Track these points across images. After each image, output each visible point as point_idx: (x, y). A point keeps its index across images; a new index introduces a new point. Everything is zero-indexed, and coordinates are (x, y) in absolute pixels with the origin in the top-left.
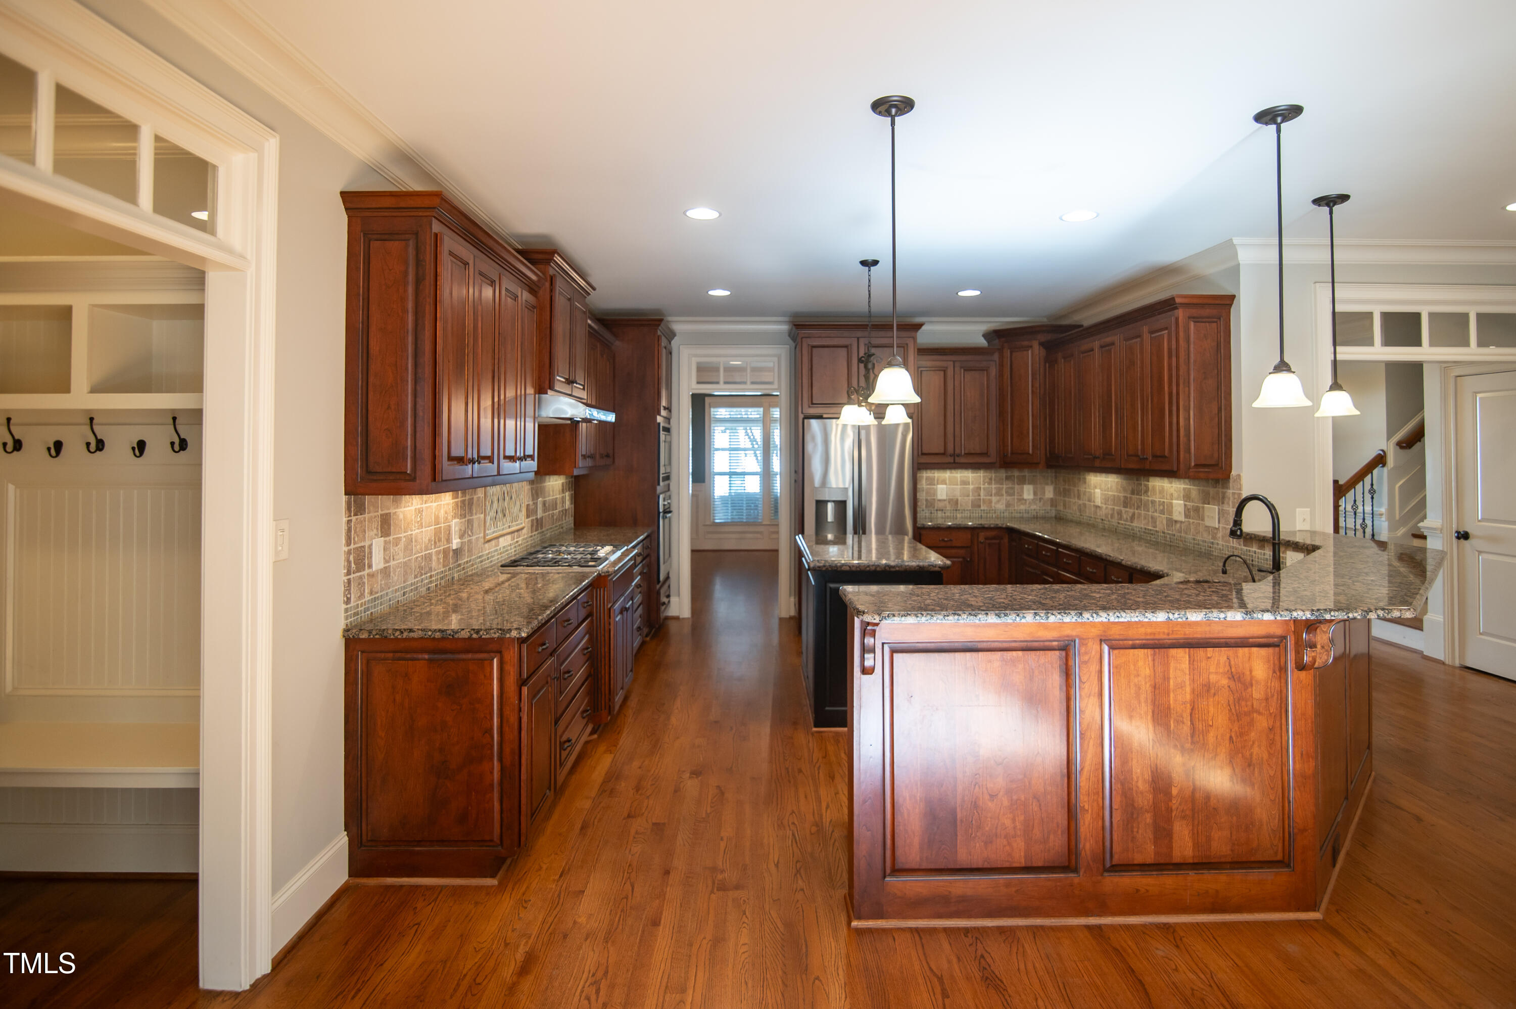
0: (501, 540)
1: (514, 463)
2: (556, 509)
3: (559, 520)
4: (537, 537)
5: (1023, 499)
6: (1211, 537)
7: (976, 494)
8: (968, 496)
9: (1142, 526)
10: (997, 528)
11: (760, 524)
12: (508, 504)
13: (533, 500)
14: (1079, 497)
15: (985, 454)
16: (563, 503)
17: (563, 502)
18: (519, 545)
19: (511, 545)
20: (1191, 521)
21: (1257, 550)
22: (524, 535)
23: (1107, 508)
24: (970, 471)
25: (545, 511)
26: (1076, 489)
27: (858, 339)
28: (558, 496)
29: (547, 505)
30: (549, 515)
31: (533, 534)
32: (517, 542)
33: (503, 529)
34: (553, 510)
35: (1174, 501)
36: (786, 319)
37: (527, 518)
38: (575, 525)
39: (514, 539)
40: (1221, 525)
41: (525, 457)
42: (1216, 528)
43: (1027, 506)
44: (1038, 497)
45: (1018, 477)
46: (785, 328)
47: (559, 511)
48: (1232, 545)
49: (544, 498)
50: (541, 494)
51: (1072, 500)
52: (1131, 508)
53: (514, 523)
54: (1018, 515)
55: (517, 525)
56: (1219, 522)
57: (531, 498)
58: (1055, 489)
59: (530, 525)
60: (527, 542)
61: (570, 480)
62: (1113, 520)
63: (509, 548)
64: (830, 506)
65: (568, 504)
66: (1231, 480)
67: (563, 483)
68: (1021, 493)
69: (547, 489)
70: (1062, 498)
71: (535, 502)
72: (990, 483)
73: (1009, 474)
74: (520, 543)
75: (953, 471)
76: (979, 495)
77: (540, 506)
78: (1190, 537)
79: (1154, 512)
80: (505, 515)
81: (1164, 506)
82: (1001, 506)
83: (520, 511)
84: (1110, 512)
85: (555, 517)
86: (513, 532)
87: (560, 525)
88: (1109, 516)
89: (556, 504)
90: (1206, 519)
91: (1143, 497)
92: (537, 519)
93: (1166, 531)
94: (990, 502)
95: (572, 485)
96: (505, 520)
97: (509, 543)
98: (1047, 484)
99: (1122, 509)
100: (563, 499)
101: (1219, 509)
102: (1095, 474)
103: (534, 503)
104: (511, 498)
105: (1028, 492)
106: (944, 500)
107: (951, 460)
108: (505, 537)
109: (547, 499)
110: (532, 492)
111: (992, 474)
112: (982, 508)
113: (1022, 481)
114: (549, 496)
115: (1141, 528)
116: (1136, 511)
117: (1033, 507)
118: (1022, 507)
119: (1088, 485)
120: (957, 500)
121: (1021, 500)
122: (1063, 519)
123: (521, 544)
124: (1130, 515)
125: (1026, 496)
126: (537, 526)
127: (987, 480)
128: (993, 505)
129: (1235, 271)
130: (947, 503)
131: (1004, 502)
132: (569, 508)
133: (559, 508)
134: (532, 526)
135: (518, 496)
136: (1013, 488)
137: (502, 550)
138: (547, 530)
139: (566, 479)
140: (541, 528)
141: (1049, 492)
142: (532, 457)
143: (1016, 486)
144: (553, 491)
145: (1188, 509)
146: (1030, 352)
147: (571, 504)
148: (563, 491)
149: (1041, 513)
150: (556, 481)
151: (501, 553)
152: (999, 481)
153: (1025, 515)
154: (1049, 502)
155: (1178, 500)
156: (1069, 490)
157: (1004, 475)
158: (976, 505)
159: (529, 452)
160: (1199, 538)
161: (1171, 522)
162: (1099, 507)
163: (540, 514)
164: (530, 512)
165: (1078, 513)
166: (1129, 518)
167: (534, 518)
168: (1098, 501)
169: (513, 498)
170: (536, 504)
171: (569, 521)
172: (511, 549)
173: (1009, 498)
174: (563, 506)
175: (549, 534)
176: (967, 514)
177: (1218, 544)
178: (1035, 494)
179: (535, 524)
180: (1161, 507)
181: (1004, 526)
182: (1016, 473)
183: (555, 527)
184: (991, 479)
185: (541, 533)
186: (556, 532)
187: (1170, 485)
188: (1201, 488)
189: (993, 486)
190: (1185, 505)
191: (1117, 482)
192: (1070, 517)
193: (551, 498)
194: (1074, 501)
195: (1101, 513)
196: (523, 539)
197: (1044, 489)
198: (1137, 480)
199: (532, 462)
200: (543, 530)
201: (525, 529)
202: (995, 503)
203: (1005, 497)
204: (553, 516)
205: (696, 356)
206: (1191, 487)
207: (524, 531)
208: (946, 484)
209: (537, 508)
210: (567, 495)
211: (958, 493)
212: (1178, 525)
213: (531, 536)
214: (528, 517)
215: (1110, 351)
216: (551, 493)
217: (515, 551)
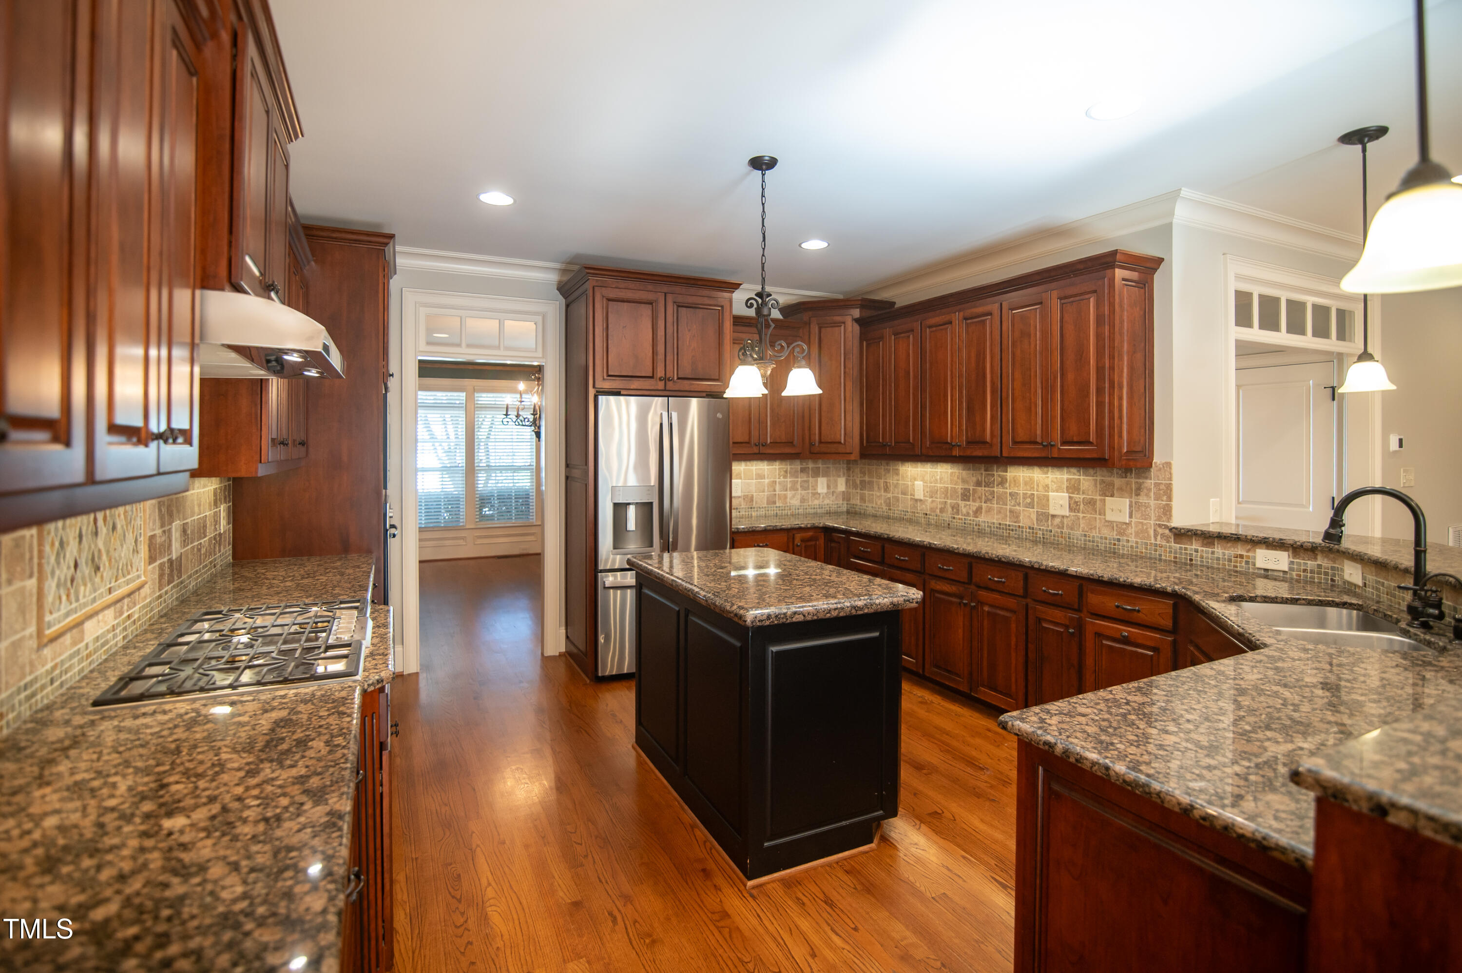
0: (89, 625)
1: (141, 449)
2: (205, 536)
3: (211, 554)
4: (171, 594)
5: (817, 493)
6: (1115, 533)
7: (772, 489)
8: (764, 492)
9: (995, 521)
10: (814, 528)
11: (463, 529)
12: (107, 543)
13: (162, 526)
14: (886, 489)
15: (790, 443)
16: (215, 525)
17: (216, 522)
18: (134, 622)
19: (114, 628)
20: (1081, 515)
21: (1200, 549)
22: (145, 598)
23: (933, 501)
24: (766, 463)
25: (184, 543)
26: (882, 481)
27: (665, 294)
28: (207, 514)
29: (189, 532)
30: (193, 548)
31: (163, 591)
32: (129, 617)
33: (94, 600)
34: (200, 538)
35: (1050, 493)
36: (557, 266)
37: (150, 563)
38: (234, 558)
39: (121, 613)
40: (1133, 520)
41: (170, 435)
42: (1126, 523)
43: (821, 500)
44: (832, 490)
45: (812, 469)
46: (553, 278)
47: (210, 539)
48: (1153, 541)
49: (184, 519)
50: (178, 511)
51: (876, 493)
52: (974, 501)
53: (122, 580)
54: (812, 511)
55: (128, 583)
56: (1131, 516)
57: (158, 523)
58: (847, 481)
59: (156, 576)
60: (151, 610)
61: (227, 484)
62: (944, 515)
63: (111, 635)
64: (632, 512)
65: (224, 525)
66: (1153, 470)
67: (215, 490)
68: (815, 487)
69: (188, 503)
70: (859, 491)
71: (166, 528)
72: (785, 477)
73: (804, 465)
74: (136, 616)
75: (748, 463)
76: (775, 491)
77: (176, 535)
78: (1078, 533)
79: (1014, 506)
80: (97, 569)
81: (1033, 499)
82: (796, 502)
83: (136, 551)
84: (939, 506)
85: (203, 552)
86: (120, 600)
87: (211, 563)
88: (938, 511)
89: (205, 526)
90: (1108, 512)
91: (995, 489)
92: (171, 561)
93: (1035, 526)
94: (785, 497)
95: (229, 492)
96: (97, 580)
97: (109, 627)
98: (839, 476)
99: (960, 502)
100: (216, 516)
101: (1131, 502)
102: (914, 464)
103: (164, 532)
104: (114, 528)
105: (822, 485)
106: (739, 497)
107: (756, 450)
108: (100, 616)
109: (189, 520)
110: (160, 510)
111: (787, 466)
112: (777, 505)
113: (816, 473)
114: (193, 515)
115: (994, 523)
116: (984, 505)
117: (827, 501)
118: (816, 502)
119: (903, 477)
120: (752, 496)
121: (815, 494)
122: (860, 514)
123: (139, 619)
124: (974, 509)
125: (819, 490)
126: (171, 575)
127: (783, 473)
128: (788, 500)
129: (1167, 229)
130: (741, 500)
131: (799, 497)
132: (225, 532)
133: (210, 535)
134: (161, 576)
135: (128, 523)
136: (807, 482)
137: (91, 648)
138: (190, 577)
139: (221, 482)
140: (179, 577)
141: (841, 485)
142: (187, 435)
143: (811, 479)
144: (199, 505)
145: (1076, 502)
146: (842, 327)
147: (229, 524)
148: (216, 504)
149: (834, 508)
150: (204, 486)
151: (88, 656)
152: (794, 474)
153: (819, 511)
154: (841, 497)
155: (1057, 492)
156: (871, 483)
157: (799, 467)
158: (771, 501)
159: (181, 421)
160: (1094, 534)
161: (1045, 516)
162: (921, 500)
163: (176, 549)
164: (155, 551)
165: (885, 508)
166: (971, 512)
167: (165, 559)
168: (919, 494)
169: (119, 526)
170: (168, 533)
171: (227, 550)
172: (115, 636)
173: (803, 492)
174: (216, 529)
175: (193, 583)
176: (762, 512)
177: (1128, 541)
178: (828, 487)
179: (167, 571)
180: (1028, 500)
181: (821, 525)
182: (811, 465)
183: (204, 567)
184: (786, 472)
185: (178, 585)
186: (205, 576)
187: (1044, 476)
188: (1099, 478)
189: (789, 480)
190: (1070, 497)
191: (952, 473)
192: (870, 511)
193: (196, 517)
194: (878, 494)
195: (927, 506)
196: (144, 607)
197: (836, 482)
198: (986, 470)
199: (187, 447)
200: (184, 577)
201: (147, 586)
202: (791, 499)
203: (799, 492)
204: (199, 550)
205: (425, 305)
206: (1082, 477)
207: (146, 590)
208: (741, 478)
209: (170, 541)
210: (223, 508)
211: (753, 488)
212: (1057, 521)
213: (160, 597)
214: (152, 559)
215: (984, 322)
216: (196, 509)
217: (124, 638)
